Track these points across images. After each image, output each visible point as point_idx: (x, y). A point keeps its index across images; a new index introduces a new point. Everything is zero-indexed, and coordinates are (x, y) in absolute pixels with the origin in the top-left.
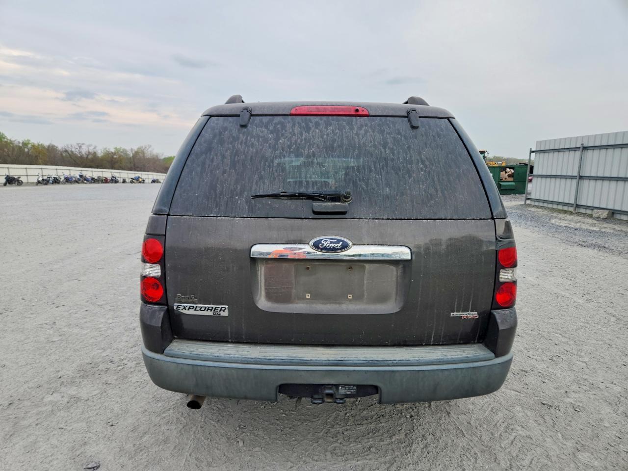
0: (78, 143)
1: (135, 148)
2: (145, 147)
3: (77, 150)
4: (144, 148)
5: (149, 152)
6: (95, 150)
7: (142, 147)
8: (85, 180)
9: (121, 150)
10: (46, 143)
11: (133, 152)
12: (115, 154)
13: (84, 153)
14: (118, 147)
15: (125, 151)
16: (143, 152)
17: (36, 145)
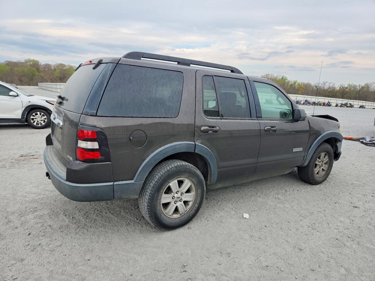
0: (324, 81)
1: (363, 84)
2: (371, 84)
3: (322, 86)
4: (369, 84)
5: (373, 87)
6: (333, 86)
7: (368, 83)
8: (308, 103)
9: (353, 86)
10: (306, 82)
11: (360, 87)
12: (347, 88)
13: (325, 88)
14: (351, 84)
15: (355, 87)
16: (368, 87)
17: (300, 83)
